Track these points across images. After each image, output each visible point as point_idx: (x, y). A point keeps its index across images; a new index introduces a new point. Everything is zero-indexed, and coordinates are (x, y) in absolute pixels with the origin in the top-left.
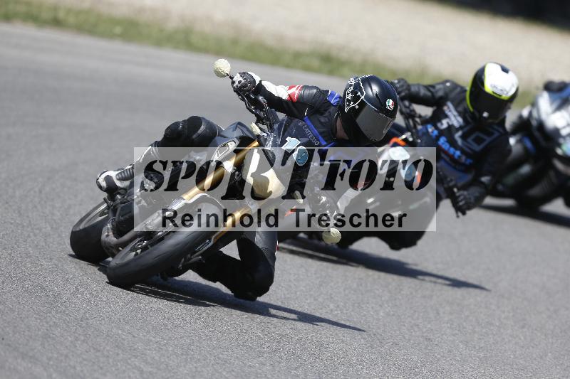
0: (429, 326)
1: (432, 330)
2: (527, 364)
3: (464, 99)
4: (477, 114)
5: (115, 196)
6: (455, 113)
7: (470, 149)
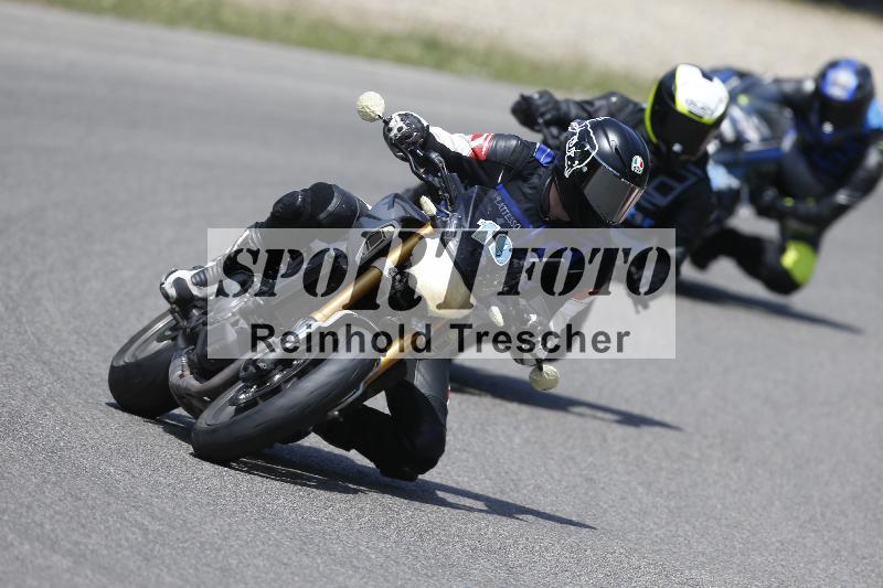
0: (591, 459)
1: (595, 465)
2: (743, 519)
3: (642, 121)
4: (664, 148)
5: (189, 311)
7: (650, 202)
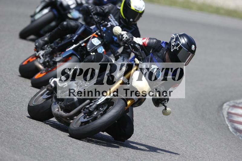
4: (127, 20)
6: (114, 20)
